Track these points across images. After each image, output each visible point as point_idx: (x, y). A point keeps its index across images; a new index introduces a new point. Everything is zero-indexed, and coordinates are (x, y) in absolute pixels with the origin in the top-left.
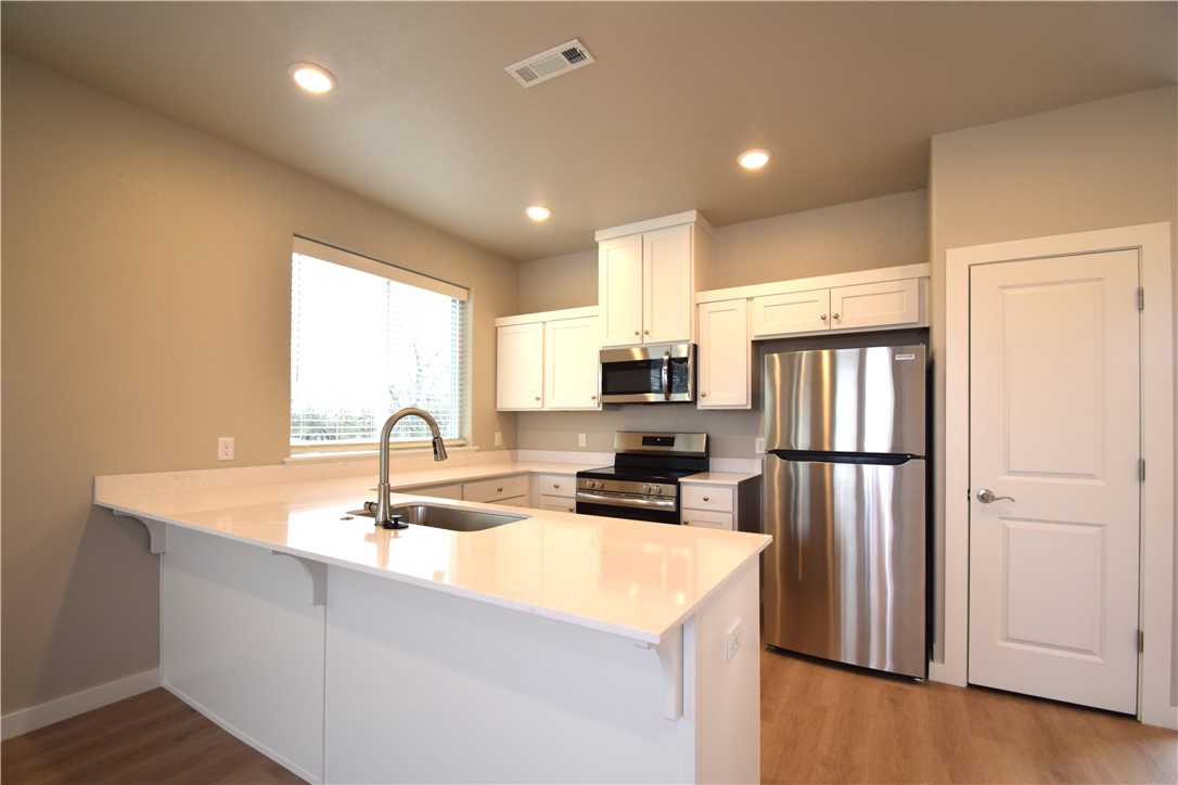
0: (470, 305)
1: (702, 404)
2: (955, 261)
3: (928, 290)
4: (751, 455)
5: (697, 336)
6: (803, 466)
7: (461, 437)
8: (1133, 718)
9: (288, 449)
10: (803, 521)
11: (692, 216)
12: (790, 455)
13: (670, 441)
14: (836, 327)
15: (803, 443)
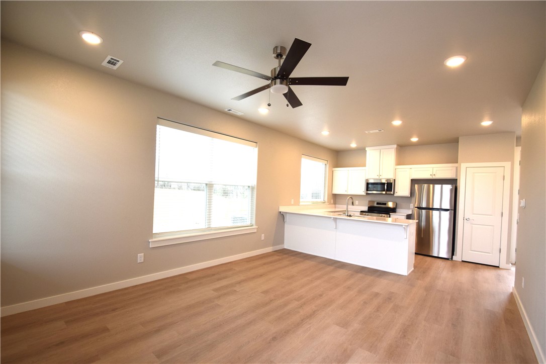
0: (328, 165)
1: (396, 195)
2: (463, 166)
3: (457, 170)
4: (409, 208)
5: (395, 177)
6: (424, 211)
7: (324, 201)
8: (498, 267)
9: (299, 202)
10: (423, 224)
11: (395, 146)
12: (420, 208)
13: (385, 204)
14: (434, 177)
15: (424, 205)
